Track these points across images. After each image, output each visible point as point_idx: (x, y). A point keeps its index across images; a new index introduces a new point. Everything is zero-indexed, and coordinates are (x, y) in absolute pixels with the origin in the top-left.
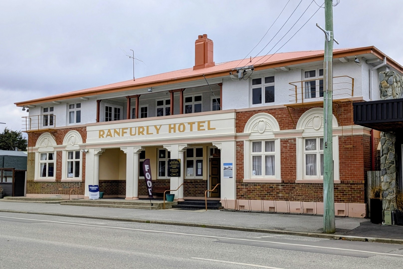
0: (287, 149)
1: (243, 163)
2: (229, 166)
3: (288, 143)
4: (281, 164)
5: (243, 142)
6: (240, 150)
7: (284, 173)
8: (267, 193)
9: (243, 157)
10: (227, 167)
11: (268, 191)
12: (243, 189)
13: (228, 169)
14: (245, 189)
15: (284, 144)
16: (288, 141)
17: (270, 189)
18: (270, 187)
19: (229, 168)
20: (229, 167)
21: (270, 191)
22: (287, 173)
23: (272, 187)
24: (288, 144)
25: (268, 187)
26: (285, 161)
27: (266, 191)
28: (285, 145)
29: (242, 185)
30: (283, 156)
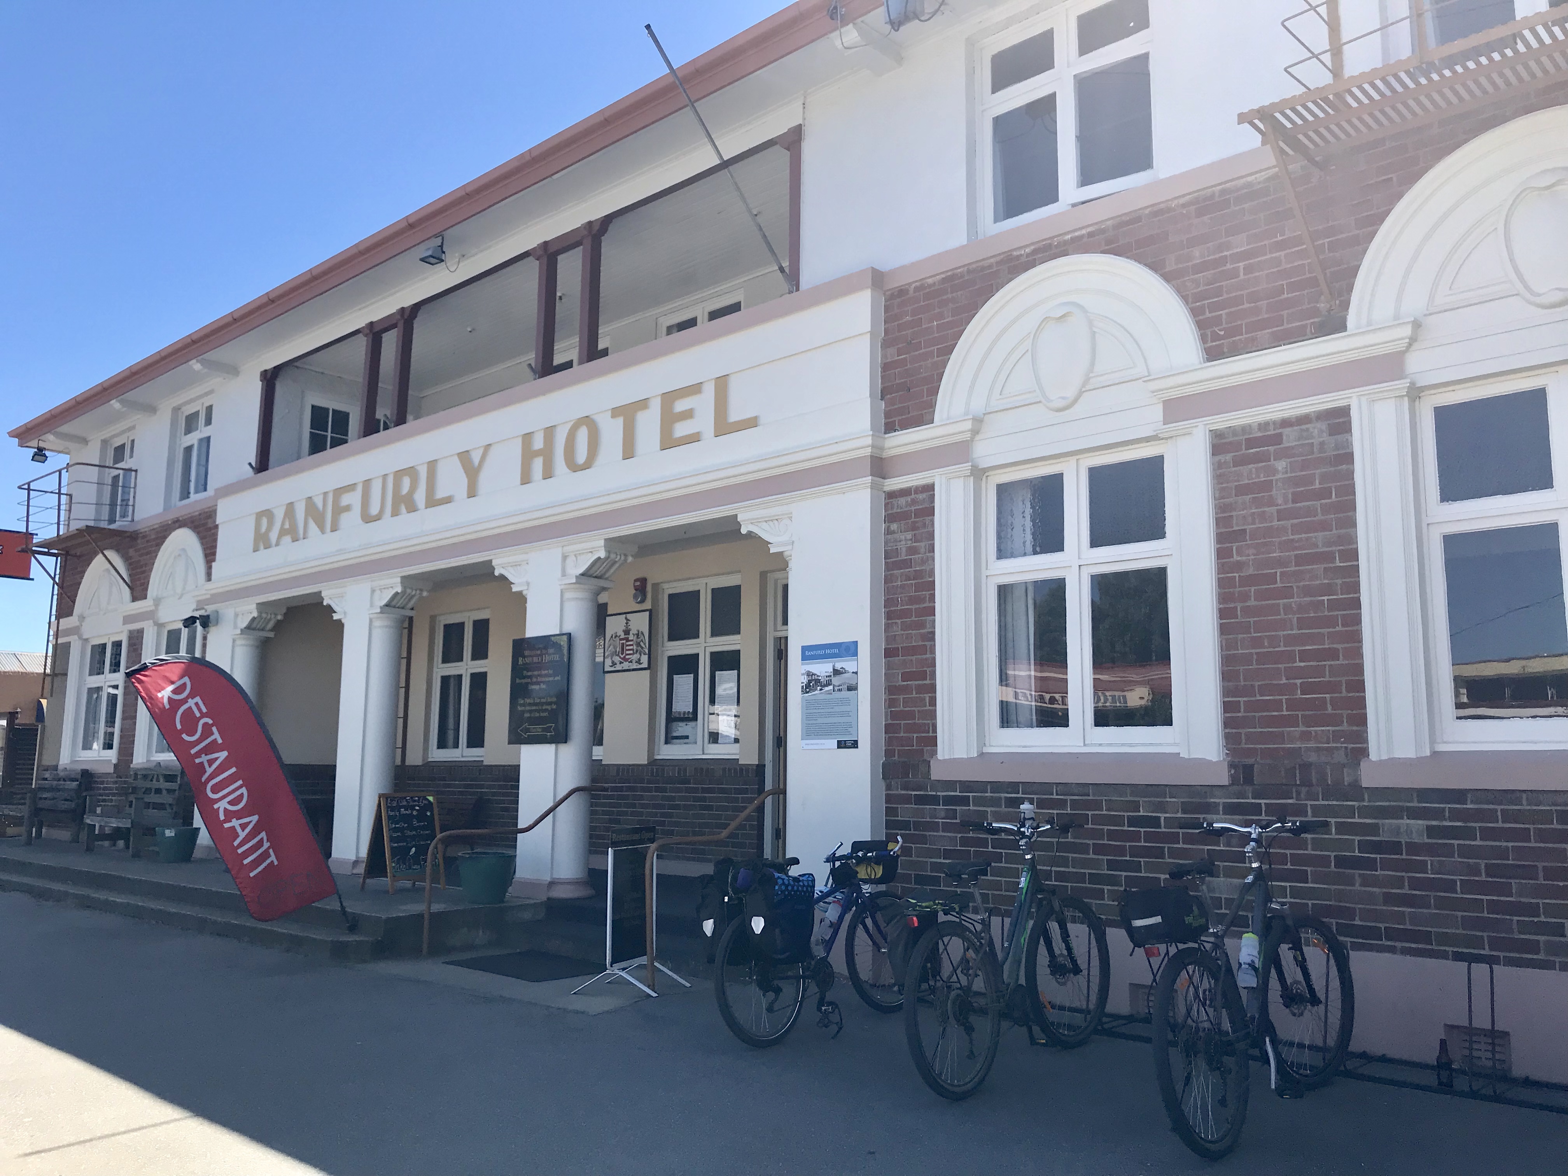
0: (1271, 502)
1: (931, 636)
2: (838, 666)
3: (1285, 453)
4: (1224, 630)
5: (929, 489)
6: (912, 551)
7: (1252, 706)
8: (1112, 865)
9: (932, 598)
10: (823, 669)
11: (1121, 851)
12: (934, 827)
13: (829, 683)
14: (947, 827)
15: (1245, 469)
16: (1277, 439)
17: (1136, 837)
18: (1133, 822)
19: (836, 681)
20: (836, 672)
21: (1135, 852)
22: (1278, 705)
23: (1155, 822)
24: (1281, 465)
25: (1117, 821)
26: (1252, 603)
27: (1099, 849)
28: (1249, 473)
29: (920, 800)
30: (1239, 566)
